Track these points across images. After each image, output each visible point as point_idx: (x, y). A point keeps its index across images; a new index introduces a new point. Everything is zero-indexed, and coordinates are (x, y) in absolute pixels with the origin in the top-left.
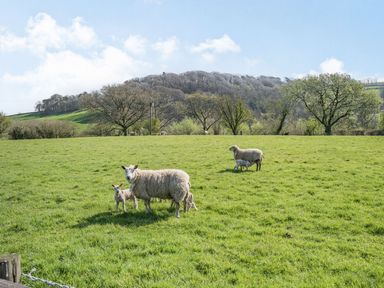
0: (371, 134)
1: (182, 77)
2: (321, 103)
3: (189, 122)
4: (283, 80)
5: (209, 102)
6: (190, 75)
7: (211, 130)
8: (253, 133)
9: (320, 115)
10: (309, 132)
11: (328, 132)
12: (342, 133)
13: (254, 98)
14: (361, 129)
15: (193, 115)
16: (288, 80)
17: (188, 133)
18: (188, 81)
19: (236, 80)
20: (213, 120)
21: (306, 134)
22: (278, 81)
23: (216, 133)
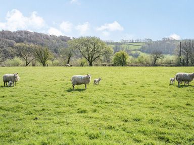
0: (109, 66)
1: (15, 33)
2: (88, 50)
3: (17, 59)
4: (71, 38)
5: (29, 48)
6: (20, 32)
7: (31, 64)
8: (54, 65)
9: (87, 56)
10: (82, 65)
11: (91, 65)
12: (97, 65)
13: (57, 47)
14: (105, 63)
15: (20, 55)
16: (74, 38)
17: (18, 65)
18: (19, 36)
19: (47, 37)
20: (32, 58)
21: (80, 66)
22: (69, 39)
23: (34, 65)
